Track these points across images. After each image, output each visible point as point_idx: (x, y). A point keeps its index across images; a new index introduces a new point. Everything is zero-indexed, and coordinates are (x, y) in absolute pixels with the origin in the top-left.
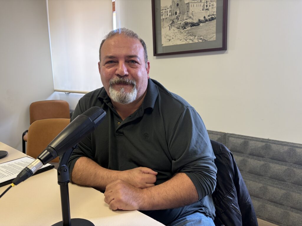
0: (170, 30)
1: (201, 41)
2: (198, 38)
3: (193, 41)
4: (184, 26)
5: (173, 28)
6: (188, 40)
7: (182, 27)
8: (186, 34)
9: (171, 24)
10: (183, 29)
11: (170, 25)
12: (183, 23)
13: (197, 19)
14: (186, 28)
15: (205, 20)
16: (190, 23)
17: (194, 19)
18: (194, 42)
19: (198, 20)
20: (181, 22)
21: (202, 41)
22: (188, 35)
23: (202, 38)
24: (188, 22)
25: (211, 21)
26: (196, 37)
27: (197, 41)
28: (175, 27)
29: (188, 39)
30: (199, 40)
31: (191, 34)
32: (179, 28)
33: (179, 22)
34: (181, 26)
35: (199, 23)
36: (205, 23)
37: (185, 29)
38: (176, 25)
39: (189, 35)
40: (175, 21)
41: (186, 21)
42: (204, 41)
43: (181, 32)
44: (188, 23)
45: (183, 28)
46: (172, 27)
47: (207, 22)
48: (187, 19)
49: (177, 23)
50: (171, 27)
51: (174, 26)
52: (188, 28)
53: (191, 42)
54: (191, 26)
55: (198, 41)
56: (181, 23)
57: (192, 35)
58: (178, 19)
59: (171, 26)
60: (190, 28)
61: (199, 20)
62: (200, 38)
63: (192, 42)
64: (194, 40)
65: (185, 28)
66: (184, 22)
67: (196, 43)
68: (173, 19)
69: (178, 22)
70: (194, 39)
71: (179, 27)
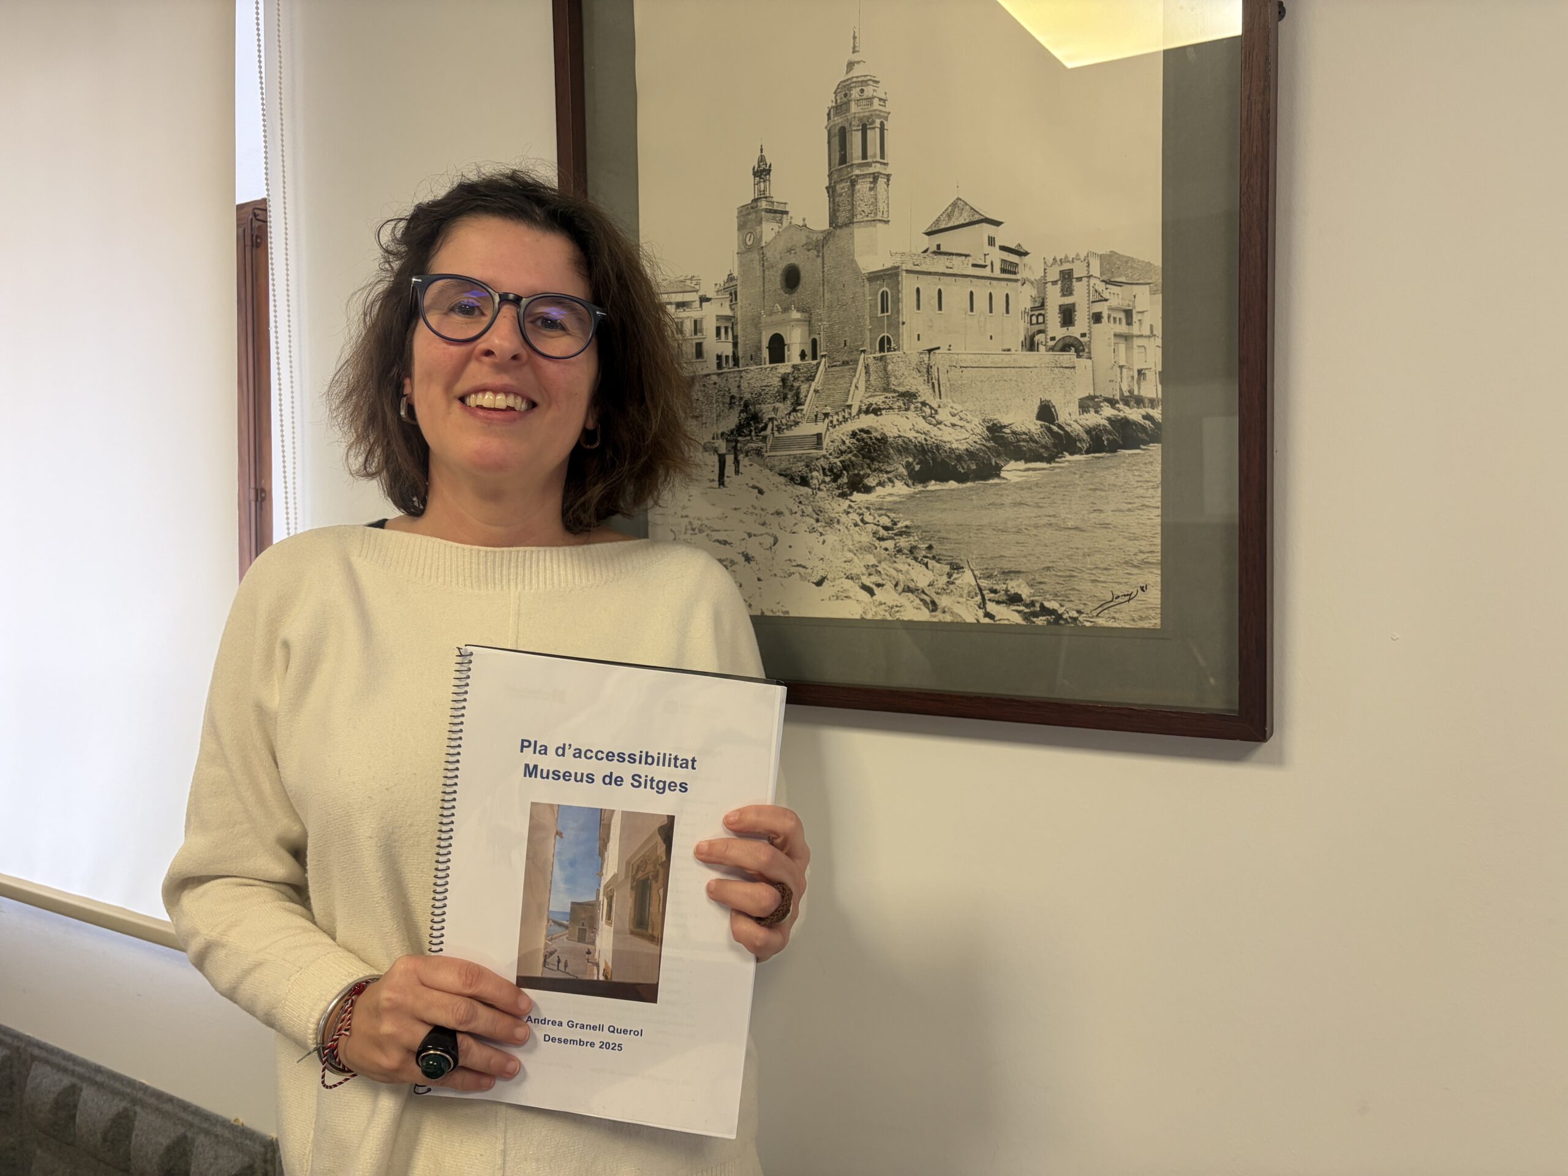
0: (721, 483)
1: (1017, 619)
2: (984, 583)
3: (933, 606)
4: (845, 467)
5: (751, 470)
6: (887, 596)
7: (836, 477)
8: (866, 538)
9: (734, 437)
10: (843, 495)
11: (722, 446)
12: (839, 435)
13: (977, 421)
14: (871, 481)
15: (1048, 440)
16: (905, 447)
17: (943, 415)
18: (939, 617)
19: (981, 430)
20: (820, 427)
21: (1026, 617)
22: (889, 544)
23: (1025, 592)
24: (891, 432)
25: (1113, 448)
26: (966, 579)
27: (969, 613)
28: (771, 470)
29: (889, 586)
30: (991, 607)
31: (913, 540)
32: (804, 482)
33: (807, 429)
34: (822, 462)
35: (999, 455)
36: (1050, 460)
37: (857, 496)
38: (773, 448)
39: (900, 551)
40: (766, 417)
41: (866, 421)
42: (1040, 621)
43: (819, 511)
44: (883, 440)
45: (844, 480)
46: (741, 457)
47: (1068, 457)
48: (877, 411)
49: (787, 433)
50: (730, 459)
51: (759, 452)
52: (888, 489)
53: (913, 611)
54: (919, 477)
55: (988, 615)
56: (819, 436)
57: (921, 554)
58: (798, 402)
59: (736, 451)
60: (900, 489)
61: (995, 430)
62: (1001, 587)
63: (923, 615)
64: (944, 601)
65: (858, 485)
66: (854, 435)
67: (960, 627)
68: (747, 396)
69: (797, 423)
70: (944, 591)
71: (800, 467)
